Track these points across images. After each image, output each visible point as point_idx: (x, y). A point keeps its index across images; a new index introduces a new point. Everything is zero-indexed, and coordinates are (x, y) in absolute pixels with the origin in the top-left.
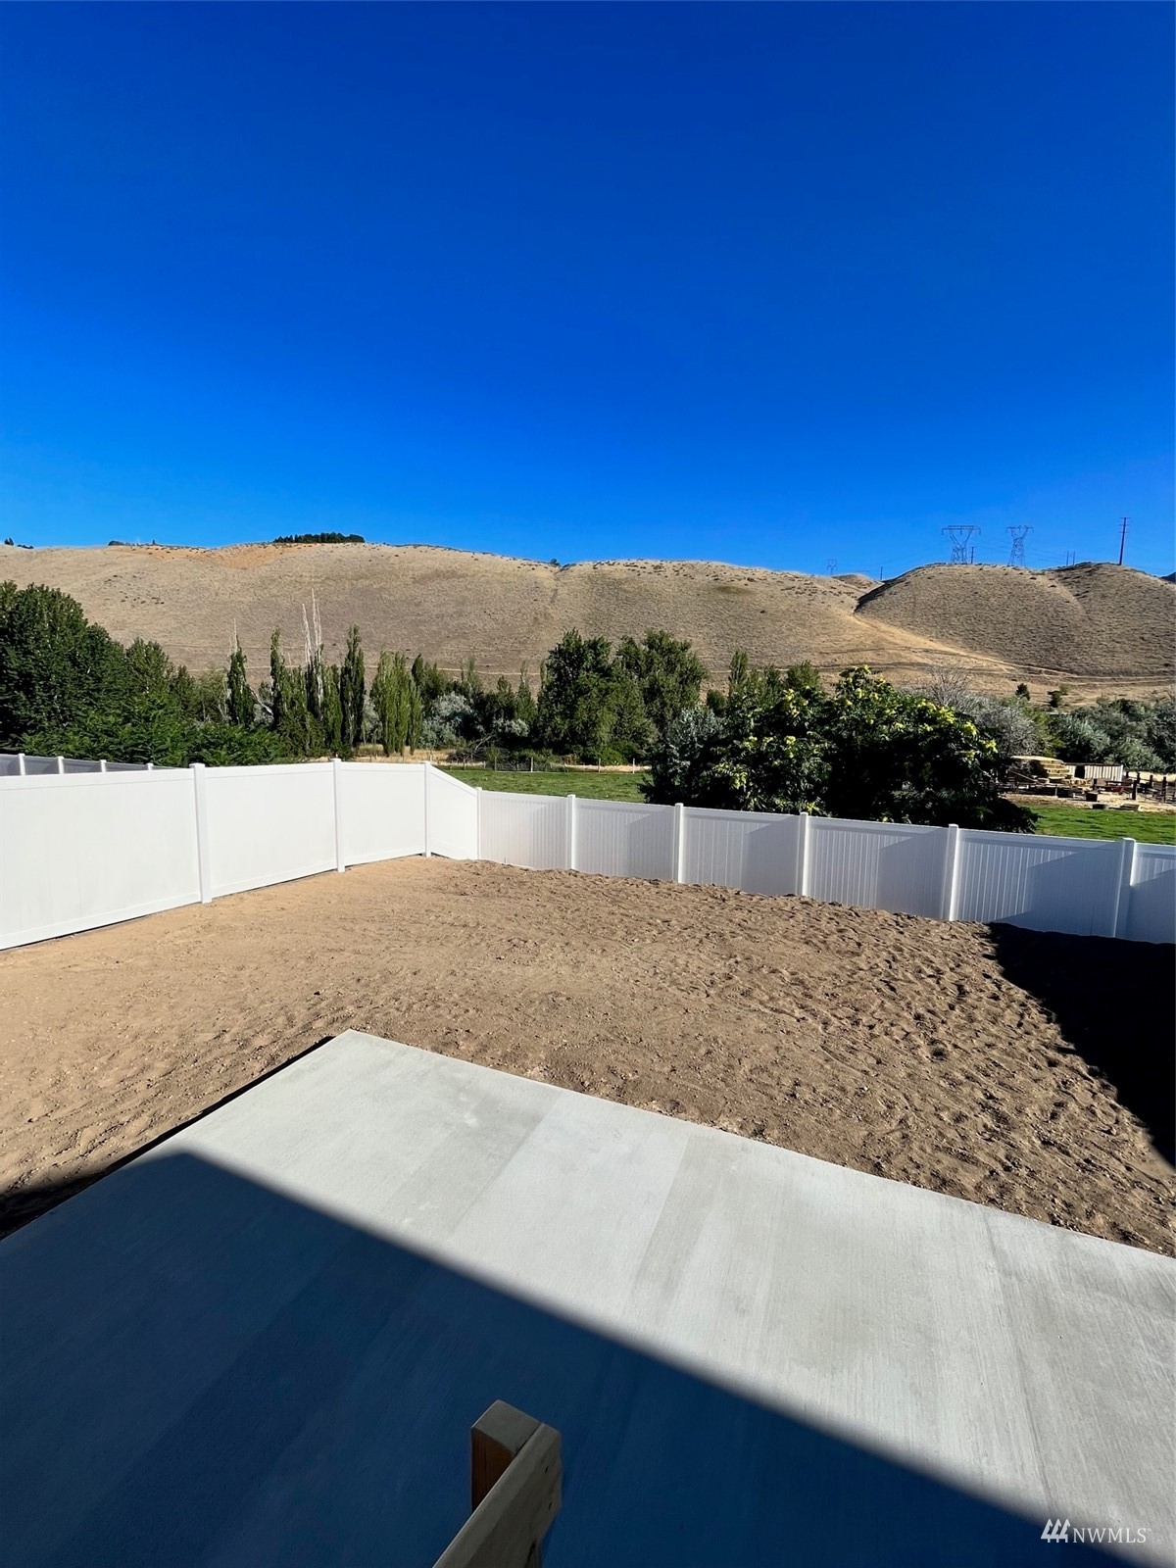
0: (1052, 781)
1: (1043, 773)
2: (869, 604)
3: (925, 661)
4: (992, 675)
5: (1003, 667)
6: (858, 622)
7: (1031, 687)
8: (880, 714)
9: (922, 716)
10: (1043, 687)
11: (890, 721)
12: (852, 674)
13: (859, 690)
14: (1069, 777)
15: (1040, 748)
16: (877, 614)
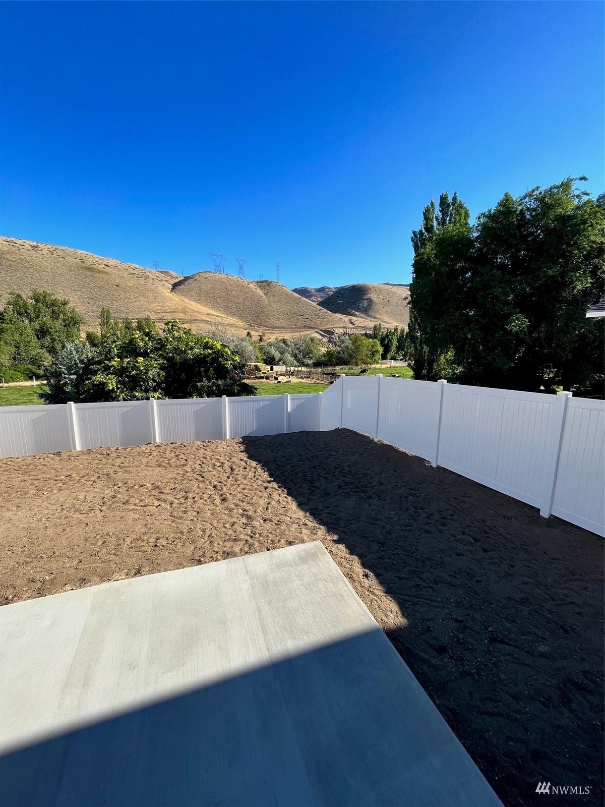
0: (263, 373)
1: (259, 370)
2: (178, 288)
3: (208, 319)
4: (236, 327)
5: (241, 324)
6: (173, 297)
7: (252, 333)
8: (187, 345)
9: (206, 346)
10: (256, 333)
11: (191, 349)
12: (170, 324)
13: (175, 332)
14: (268, 371)
15: (257, 360)
16: (183, 294)
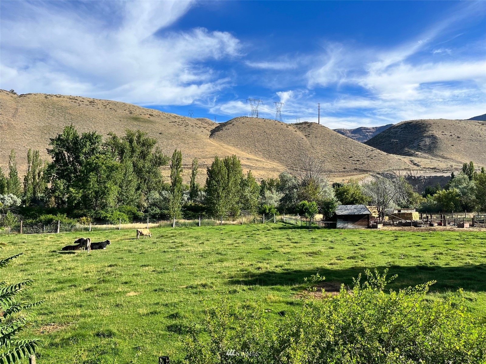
2: (216, 133)
3: (248, 164)
6: (212, 143)
16: (221, 139)
